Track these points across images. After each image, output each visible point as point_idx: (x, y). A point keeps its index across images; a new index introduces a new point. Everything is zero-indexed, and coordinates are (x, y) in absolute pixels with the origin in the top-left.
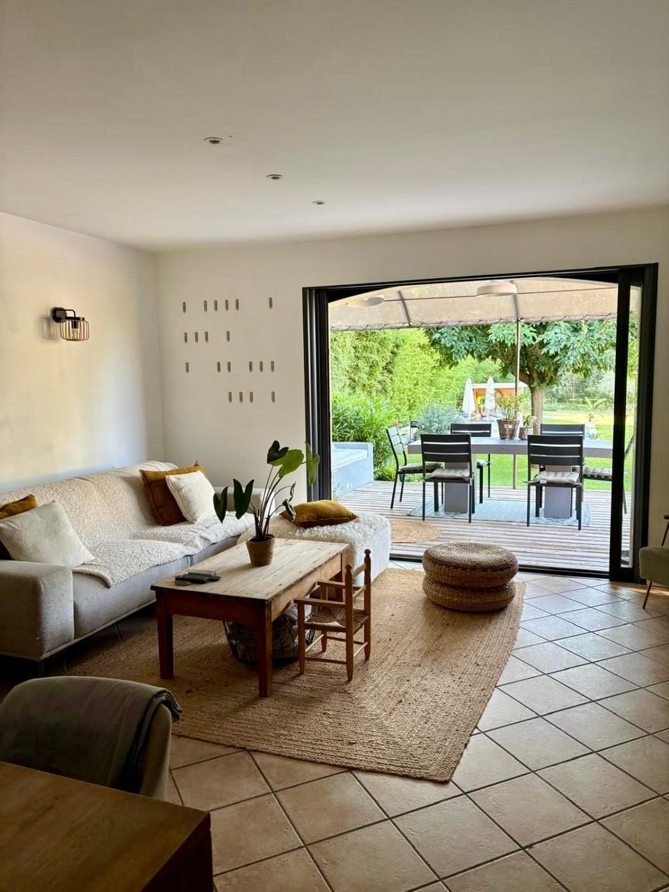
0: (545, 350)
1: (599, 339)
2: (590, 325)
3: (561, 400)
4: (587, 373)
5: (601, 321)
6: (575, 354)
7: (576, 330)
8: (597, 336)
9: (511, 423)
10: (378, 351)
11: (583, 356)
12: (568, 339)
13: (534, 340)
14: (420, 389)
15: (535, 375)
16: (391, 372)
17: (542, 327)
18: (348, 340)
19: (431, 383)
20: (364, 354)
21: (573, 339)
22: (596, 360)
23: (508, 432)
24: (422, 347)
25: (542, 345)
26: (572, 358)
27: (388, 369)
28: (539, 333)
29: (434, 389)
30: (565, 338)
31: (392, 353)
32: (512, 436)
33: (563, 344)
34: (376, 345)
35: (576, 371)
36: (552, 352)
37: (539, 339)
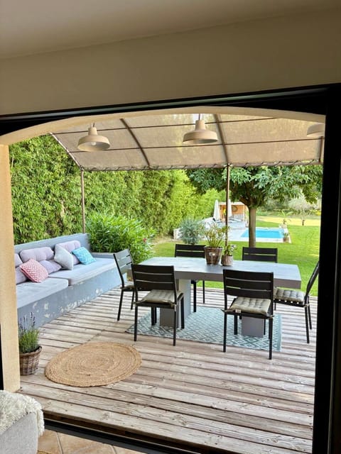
0: (256, 186)
1: (289, 179)
2: (284, 170)
3: (269, 210)
4: (282, 200)
5: (290, 167)
6: (274, 188)
7: (275, 173)
8: (288, 177)
9: (215, 251)
10: (159, 184)
11: (279, 190)
12: (270, 179)
13: (250, 179)
14: (189, 205)
15: (251, 200)
16: (169, 197)
17: (255, 171)
18: (138, 178)
19: (196, 202)
20: (150, 186)
21: (273, 179)
22: (287, 192)
23: (212, 259)
24: (186, 182)
25: (255, 182)
26: (273, 190)
27: (168, 194)
28: (252, 175)
29: (197, 206)
30: (268, 178)
31: (170, 185)
32: (216, 262)
33: (267, 182)
34: (158, 181)
35: (275, 198)
36: (260, 187)
37: (252, 178)
